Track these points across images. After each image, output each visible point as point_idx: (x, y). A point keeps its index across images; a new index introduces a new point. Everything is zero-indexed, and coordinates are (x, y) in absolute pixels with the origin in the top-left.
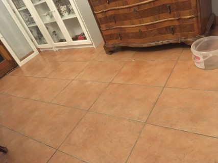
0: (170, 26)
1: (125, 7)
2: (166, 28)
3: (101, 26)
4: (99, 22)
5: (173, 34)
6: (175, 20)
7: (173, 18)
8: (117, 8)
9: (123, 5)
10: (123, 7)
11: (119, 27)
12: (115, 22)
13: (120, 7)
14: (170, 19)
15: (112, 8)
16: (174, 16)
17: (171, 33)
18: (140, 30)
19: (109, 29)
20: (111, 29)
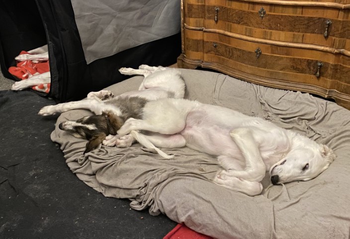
0: (317, 62)
2: (309, 62)
5: (318, 78)
6: (331, 53)
7: (328, 49)
12: (217, 22)
14: (322, 48)
16: (332, 46)
17: (315, 74)
18: (258, 50)
19: (200, 30)
20: (205, 31)
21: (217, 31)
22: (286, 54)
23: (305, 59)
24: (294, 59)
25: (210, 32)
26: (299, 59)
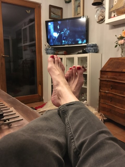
1: (121, 95)
3: (101, 99)
4: (101, 97)
8: (116, 94)
9: (120, 94)
10: (119, 95)
11: (113, 105)
12: (111, 102)
13: (118, 94)
15: (113, 93)
19: (105, 104)
20: (107, 104)
21: (111, 105)
25: (108, 105)
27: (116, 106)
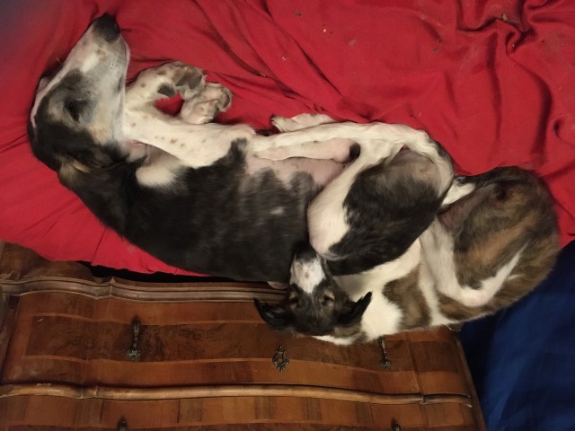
0: (142, 359)
2: (160, 354)
5: (136, 321)
6: (107, 386)
7: (117, 395)
11: (378, 400)
12: (395, 424)
14: (131, 394)
16: (106, 405)
17: (143, 329)
18: (281, 366)
19: (432, 396)
20: (419, 395)
21: (388, 401)
22: (213, 366)
23: (169, 360)
24: (196, 356)
25: (406, 395)
26: (185, 359)
27: (357, 403)
